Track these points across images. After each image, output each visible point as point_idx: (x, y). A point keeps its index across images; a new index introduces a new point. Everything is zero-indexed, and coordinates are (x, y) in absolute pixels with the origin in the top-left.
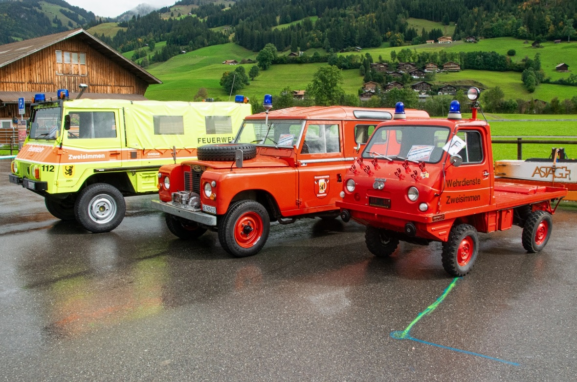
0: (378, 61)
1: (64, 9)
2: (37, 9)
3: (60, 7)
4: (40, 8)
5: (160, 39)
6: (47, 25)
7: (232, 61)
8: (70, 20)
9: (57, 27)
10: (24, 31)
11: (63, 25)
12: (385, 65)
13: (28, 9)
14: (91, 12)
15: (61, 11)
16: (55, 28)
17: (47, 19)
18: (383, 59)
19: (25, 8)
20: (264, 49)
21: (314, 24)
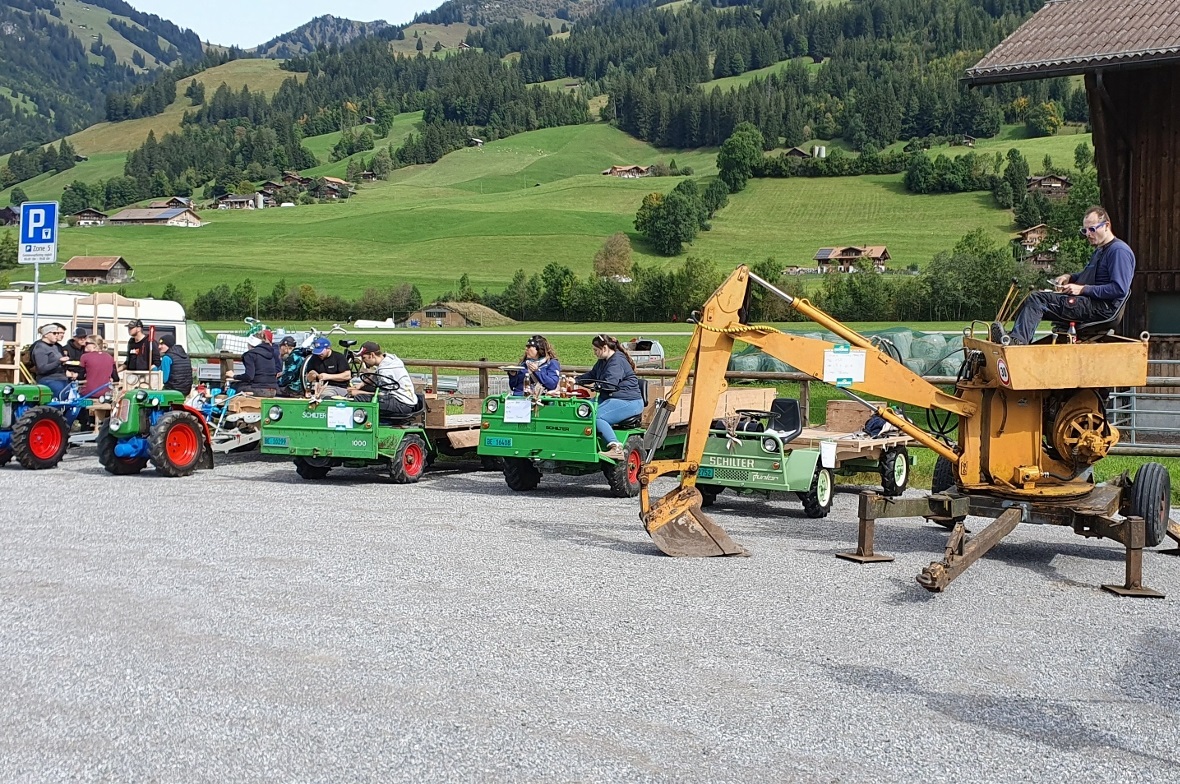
0: (1042, 169)
1: (119, 18)
2: (47, 13)
3: (108, 15)
4: (56, 14)
5: (402, 106)
6: (76, 60)
7: (627, 168)
8: (137, 48)
9: (102, 65)
10: (15, 71)
11: (119, 61)
12: (1063, 182)
13: (24, 13)
14: (189, 31)
15: (112, 23)
16: (96, 66)
17: (77, 43)
18: (1055, 165)
19: (14, 9)
20: (735, 136)
21: (813, 76)
